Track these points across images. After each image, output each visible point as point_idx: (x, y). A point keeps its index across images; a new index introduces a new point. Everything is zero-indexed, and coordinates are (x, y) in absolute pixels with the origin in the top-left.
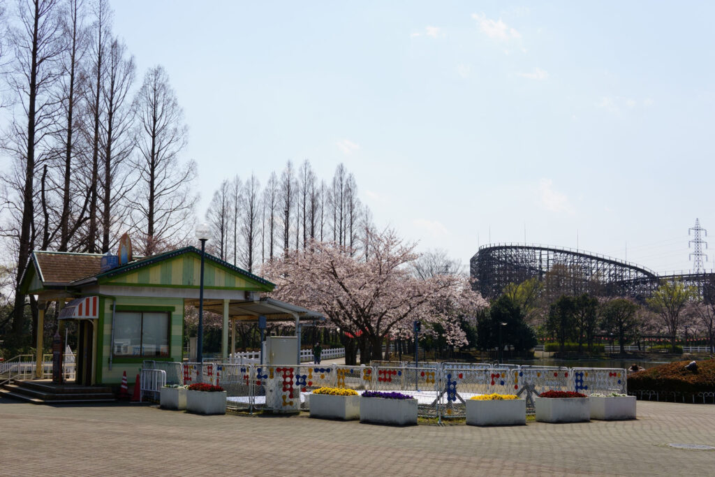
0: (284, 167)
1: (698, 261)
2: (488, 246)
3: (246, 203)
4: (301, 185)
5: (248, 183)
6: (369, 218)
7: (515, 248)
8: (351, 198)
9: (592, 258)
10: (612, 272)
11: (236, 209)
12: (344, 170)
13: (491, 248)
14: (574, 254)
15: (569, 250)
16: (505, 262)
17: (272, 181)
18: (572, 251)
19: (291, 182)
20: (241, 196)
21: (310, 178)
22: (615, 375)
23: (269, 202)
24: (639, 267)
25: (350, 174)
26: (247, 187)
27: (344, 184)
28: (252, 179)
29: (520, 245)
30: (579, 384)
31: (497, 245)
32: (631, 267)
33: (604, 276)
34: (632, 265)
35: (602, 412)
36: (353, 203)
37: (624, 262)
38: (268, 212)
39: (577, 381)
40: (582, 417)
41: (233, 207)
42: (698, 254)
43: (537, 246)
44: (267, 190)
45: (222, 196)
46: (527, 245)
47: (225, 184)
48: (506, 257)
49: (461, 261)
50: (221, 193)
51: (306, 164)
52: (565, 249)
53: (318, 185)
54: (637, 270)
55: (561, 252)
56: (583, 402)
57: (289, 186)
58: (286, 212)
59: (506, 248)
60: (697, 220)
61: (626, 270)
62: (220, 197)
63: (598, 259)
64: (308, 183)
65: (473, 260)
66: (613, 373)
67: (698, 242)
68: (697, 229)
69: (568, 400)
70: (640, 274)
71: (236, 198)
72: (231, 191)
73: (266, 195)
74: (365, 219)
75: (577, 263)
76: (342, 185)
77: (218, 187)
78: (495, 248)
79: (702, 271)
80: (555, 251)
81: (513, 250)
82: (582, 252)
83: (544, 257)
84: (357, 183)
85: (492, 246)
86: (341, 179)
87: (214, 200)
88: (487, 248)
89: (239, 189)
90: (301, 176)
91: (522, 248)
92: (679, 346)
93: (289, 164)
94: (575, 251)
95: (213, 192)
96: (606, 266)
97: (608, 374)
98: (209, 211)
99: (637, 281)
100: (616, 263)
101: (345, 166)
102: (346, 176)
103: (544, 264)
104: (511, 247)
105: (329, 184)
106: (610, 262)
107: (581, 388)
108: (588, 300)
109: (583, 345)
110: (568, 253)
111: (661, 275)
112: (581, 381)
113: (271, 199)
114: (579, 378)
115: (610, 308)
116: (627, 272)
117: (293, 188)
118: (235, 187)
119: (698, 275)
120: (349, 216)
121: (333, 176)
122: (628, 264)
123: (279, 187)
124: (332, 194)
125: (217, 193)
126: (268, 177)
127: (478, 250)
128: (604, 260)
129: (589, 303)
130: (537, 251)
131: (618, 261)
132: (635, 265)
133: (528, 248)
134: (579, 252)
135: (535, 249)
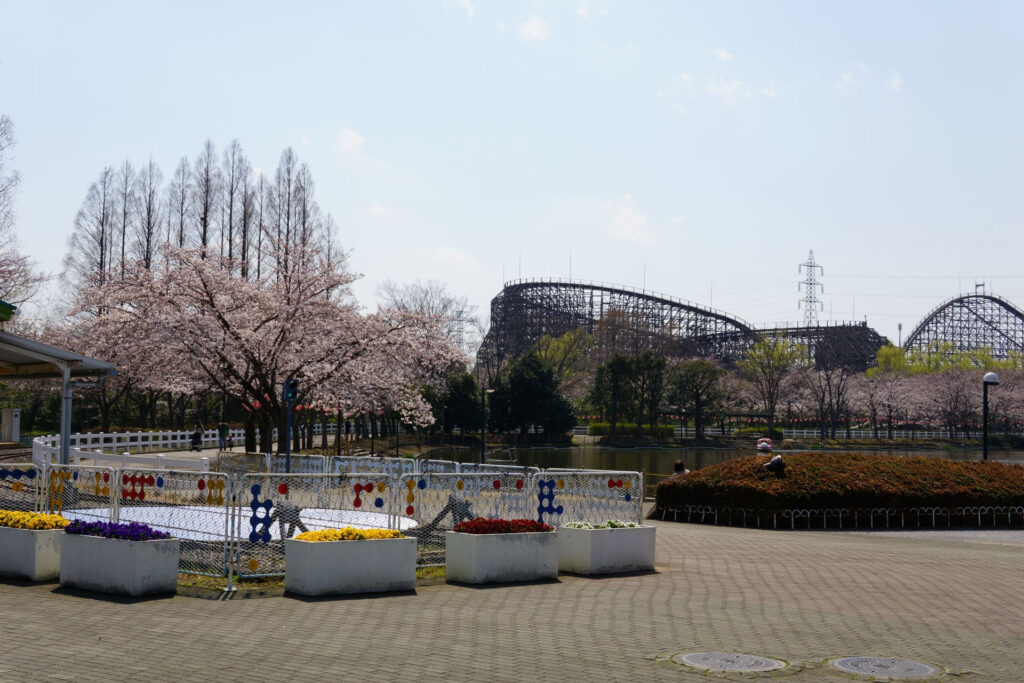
0: (201, 149)
1: (811, 310)
2: (518, 283)
3: (141, 205)
4: (227, 179)
5: (143, 173)
6: (332, 233)
7: (556, 285)
8: (303, 202)
9: (664, 302)
10: (692, 323)
11: (125, 214)
12: (294, 158)
13: (521, 285)
14: (639, 296)
15: (631, 290)
16: (541, 305)
17: (182, 171)
18: (637, 291)
19: (211, 174)
20: (132, 193)
21: (241, 170)
22: (620, 484)
23: (177, 205)
24: (728, 316)
25: (303, 165)
26: (142, 180)
27: (293, 177)
28: (150, 166)
29: (563, 281)
30: (546, 503)
31: (530, 281)
32: (718, 317)
33: (680, 328)
34: (719, 313)
35: (584, 559)
36: (308, 209)
37: (708, 310)
38: (175, 219)
39: (541, 497)
40: (541, 571)
41: (120, 210)
42: (810, 300)
43: (587, 283)
44: (173, 185)
45: (101, 191)
46: (572, 282)
47: (106, 174)
48: (542, 299)
49: (467, 300)
50: (100, 187)
51: (234, 146)
52: (627, 289)
53: (253, 181)
54: (727, 320)
55: (621, 292)
56: (543, 541)
57: (207, 180)
58: (202, 219)
59: (543, 285)
60: (811, 252)
61: (710, 321)
62: (98, 193)
63: (673, 304)
64: (236, 174)
65: (495, 302)
66: (615, 480)
67: (811, 283)
68: (811, 266)
69: (511, 538)
70: (730, 327)
71: (125, 196)
72: (116, 184)
73: (173, 193)
74: (326, 234)
75: (643, 309)
76: (289, 181)
77: (96, 178)
78: (527, 286)
79: (814, 324)
80: (612, 291)
81: (553, 288)
82: (650, 294)
83: (597, 300)
84: (313, 178)
85: (523, 282)
86: (289, 172)
87: (89, 198)
88: (515, 286)
89: (130, 183)
90: (226, 163)
91: (565, 285)
92: (778, 429)
93: (209, 146)
94: (641, 292)
95: (89, 186)
96: (683, 314)
97: (606, 482)
98: (81, 214)
99: (724, 337)
100: (697, 311)
101: (296, 152)
102: (297, 167)
103: (597, 309)
104: (549, 285)
105: (271, 180)
106: (689, 309)
107: (550, 510)
108: (652, 361)
109: (644, 426)
110: (631, 294)
111: (758, 327)
112: (551, 497)
113: (180, 199)
114: (546, 490)
115: (683, 373)
116: (712, 323)
117: (214, 182)
118: (123, 179)
119: (808, 328)
120: (300, 228)
121: (278, 166)
122: (713, 311)
123: (193, 182)
124: (275, 194)
125: (94, 187)
126: (175, 166)
127: (502, 288)
128: (680, 306)
129: (653, 365)
130: (587, 291)
131: (700, 307)
132: (723, 314)
133: (575, 286)
134: (646, 293)
135: (584, 287)
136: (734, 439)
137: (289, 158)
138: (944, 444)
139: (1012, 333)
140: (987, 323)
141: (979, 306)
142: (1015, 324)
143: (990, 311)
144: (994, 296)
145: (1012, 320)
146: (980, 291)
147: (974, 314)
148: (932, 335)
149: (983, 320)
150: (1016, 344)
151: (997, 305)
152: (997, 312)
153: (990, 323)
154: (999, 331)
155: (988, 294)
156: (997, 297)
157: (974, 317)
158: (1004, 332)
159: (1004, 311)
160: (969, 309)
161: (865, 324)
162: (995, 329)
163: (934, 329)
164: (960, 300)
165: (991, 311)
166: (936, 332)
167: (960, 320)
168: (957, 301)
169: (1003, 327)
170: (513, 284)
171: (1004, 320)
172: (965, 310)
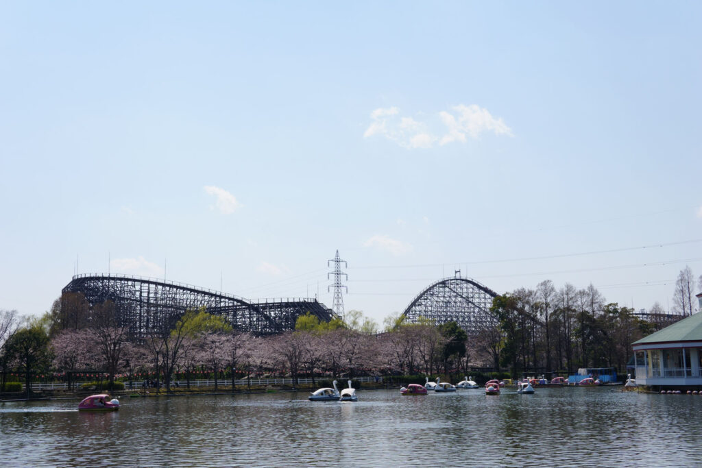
1: (338, 293)
2: (83, 276)
13: (86, 278)
34: (228, 296)
37: (219, 294)
42: (338, 286)
46: (126, 277)
59: (103, 278)
60: (337, 252)
63: (190, 291)
65: (66, 289)
67: (338, 273)
68: (338, 261)
78: (91, 279)
88: (81, 278)
100: (211, 295)
103: (145, 295)
104: (109, 278)
110: (156, 284)
127: (71, 280)
133: (120, 279)
134: (167, 282)
139: (483, 305)
140: (464, 298)
141: (457, 286)
142: (485, 298)
143: (465, 290)
144: (468, 279)
145: (482, 296)
146: (458, 276)
147: (454, 292)
148: (422, 308)
149: (461, 297)
150: (485, 312)
151: (471, 285)
152: (471, 290)
153: (467, 298)
154: (473, 304)
155: (464, 278)
156: (470, 280)
157: (454, 294)
158: (477, 304)
159: (476, 289)
160: (450, 289)
161: (316, 300)
162: (471, 302)
163: (424, 303)
164: (444, 283)
165: (467, 289)
167: (444, 297)
168: (440, 283)
169: (476, 301)
170: (79, 277)
171: (476, 295)
172: (447, 289)
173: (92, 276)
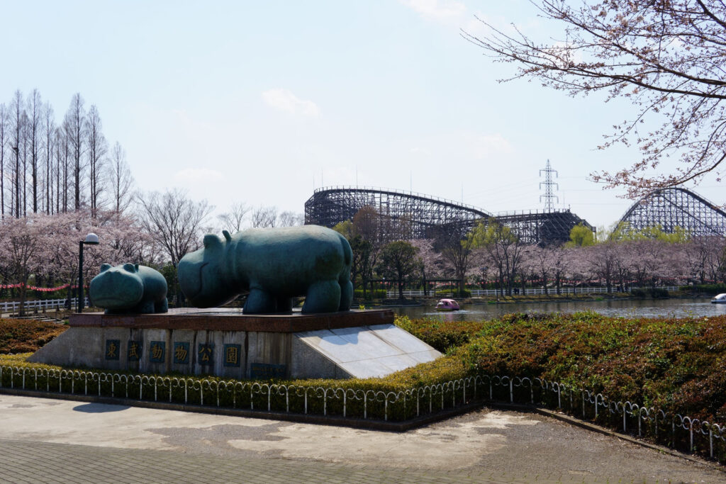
0: (13, 97)
1: (549, 203)
2: (321, 190)
4: (31, 118)
6: (121, 157)
7: (347, 190)
9: (427, 200)
10: (449, 215)
12: (82, 101)
13: (324, 192)
14: (409, 197)
15: (402, 193)
18: (406, 193)
24: (476, 209)
29: (352, 188)
31: (329, 188)
32: (468, 210)
33: (440, 219)
34: (468, 207)
37: (460, 204)
42: (549, 195)
43: (369, 188)
46: (359, 188)
48: (339, 201)
51: (35, 94)
52: (399, 192)
54: (476, 212)
55: (395, 194)
59: (339, 191)
60: (548, 161)
61: (462, 213)
63: (433, 202)
65: (307, 205)
67: (549, 183)
68: (548, 171)
70: (477, 216)
75: (411, 206)
78: (328, 192)
80: (388, 193)
81: (346, 193)
82: (416, 195)
83: (377, 200)
85: (325, 189)
86: (78, 112)
88: (320, 192)
90: (30, 107)
91: (354, 191)
92: (466, 290)
93: (18, 94)
94: (409, 194)
96: (442, 208)
99: (474, 223)
100: (452, 206)
102: (85, 108)
103: (378, 207)
104: (344, 191)
106: (446, 205)
110: (402, 195)
111: (495, 215)
115: (387, 251)
116: (464, 214)
122: (464, 206)
127: (313, 194)
128: (439, 203)
129: (360, 245)
130: (370, 194)
131: (454, 203)
132: (472, 208)
133: (361, 191)
134: (413, 194)
135: (368, 191)
136: (430, 298)
137: (78, 101)
138: (599, 297)
139: (698, 214)
140: (679, 207)
141: (672, 196)
142: (699, 207)
143: (680, 199)
144: (683, 188)
145: (697, 205)
147: (669, 201)
148: (637, 218)
149: (676, 206)
150: (700, 222)
151: (686, 194)
152: (686, 199)
153: (681, 207)
154: (688, 213)
156: (686, 189)
157: (669, 204)
158: (692, 214)
159: (691, 199)
160: (665, 198)
161: (569, 210)
162: (685, 212)
163: (639, 213)
164: (658, 192)
166: (640, 215)
167: (658, 206)
169: (691, 210)
171: (691, 205)
172: (662, 199)
173: (333, 188)
